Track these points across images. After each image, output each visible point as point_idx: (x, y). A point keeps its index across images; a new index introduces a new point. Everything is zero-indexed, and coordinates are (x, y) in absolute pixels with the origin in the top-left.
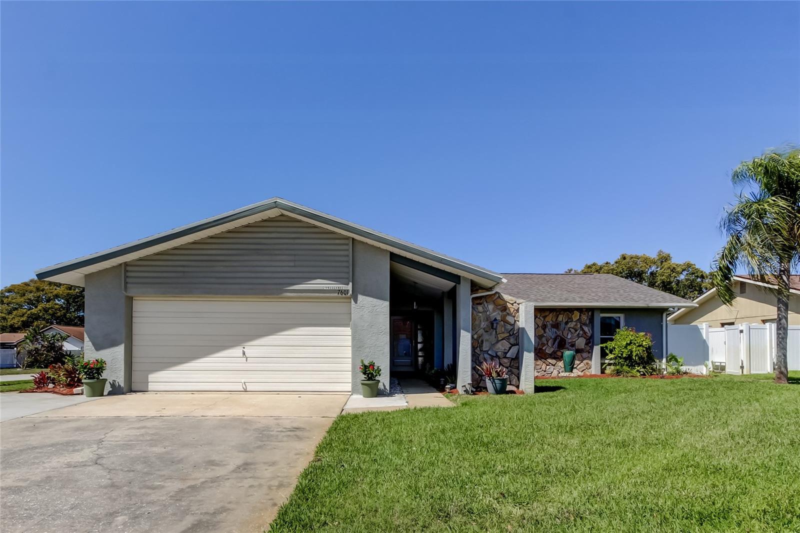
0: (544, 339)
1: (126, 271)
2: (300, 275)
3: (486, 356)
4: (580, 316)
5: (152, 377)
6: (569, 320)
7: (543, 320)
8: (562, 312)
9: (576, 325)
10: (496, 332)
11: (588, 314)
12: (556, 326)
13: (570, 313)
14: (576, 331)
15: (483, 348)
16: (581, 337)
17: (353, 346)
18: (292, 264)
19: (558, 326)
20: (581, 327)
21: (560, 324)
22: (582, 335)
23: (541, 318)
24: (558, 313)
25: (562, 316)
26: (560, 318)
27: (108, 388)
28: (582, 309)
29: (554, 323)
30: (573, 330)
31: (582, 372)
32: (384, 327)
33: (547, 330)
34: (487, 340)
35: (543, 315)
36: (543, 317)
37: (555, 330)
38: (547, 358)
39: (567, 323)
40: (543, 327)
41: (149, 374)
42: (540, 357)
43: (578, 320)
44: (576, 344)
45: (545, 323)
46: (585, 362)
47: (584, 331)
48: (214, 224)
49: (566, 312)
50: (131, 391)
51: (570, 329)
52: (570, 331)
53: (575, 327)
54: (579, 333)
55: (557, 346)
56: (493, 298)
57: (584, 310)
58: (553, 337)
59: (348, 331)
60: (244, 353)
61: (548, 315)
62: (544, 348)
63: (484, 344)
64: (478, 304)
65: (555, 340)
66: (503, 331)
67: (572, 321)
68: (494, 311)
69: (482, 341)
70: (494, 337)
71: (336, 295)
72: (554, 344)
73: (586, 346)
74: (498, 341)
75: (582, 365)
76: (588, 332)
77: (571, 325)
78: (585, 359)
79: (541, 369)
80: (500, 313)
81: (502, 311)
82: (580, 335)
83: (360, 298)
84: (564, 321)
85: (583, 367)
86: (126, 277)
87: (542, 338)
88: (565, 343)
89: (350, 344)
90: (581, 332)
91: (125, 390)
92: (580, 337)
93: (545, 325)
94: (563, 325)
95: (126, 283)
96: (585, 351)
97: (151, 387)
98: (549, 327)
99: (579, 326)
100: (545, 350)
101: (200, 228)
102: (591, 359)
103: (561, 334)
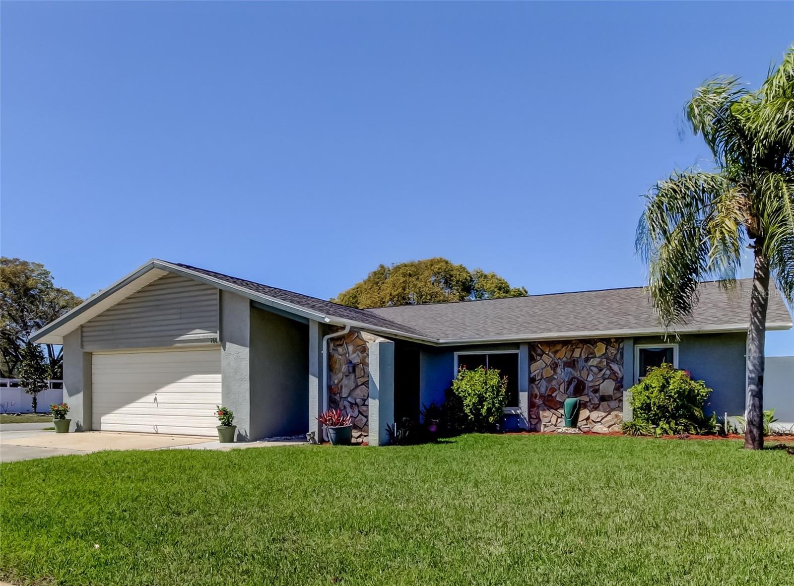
0: (554, 383)
1: (82, 332)
2: (183, 326)
3: (346, 403)
4: (606, 349)
5: (104, 419)
6: (590, 356)
7: (553, 356)
8: (580, 345)
9: (601, 362)
10: (355, 376)
11: (619, 346)
12: (572, 364)
13: (592, 345)
14: (601, 370)
15: (343, 394)
16: (608, 379)
17: (223, 393)
18: (178, 316)
19: (574, 364)
20: (608, 364)
21: (578, 362)
22: (610, 375)
23: (550, 354)
24: (574, 347)
25: (580, 350)
26: (577, 354)
27: (72, 426)
28: (610, 339)
29: (569, 360)
30: (595, 370)
31: (609, 427)
32: (245, 374)
33: (559, 370)
34: (346, 386)
35: (554, 350)
36: (553, 353)
37: (570, 370)
38: (558, 409)
39: (587, 360)
40: (553, 366)
41: (102, 416)
42: (549, 406)
43: (604, 354)
44: (600, 388)
45: (557, 361)
46: (614, 413)
47: (613, 370)
48: (118, 287)
49: (586, 344)
50: (91, 430)
51: (592, 368)
52: (592, 371)
53: (599, 365)
54: (604, 374)
55: (572, 392)
56: (352, 338)
57: (613, 340)
58: (567, 380)
59: (218, 377)
60: (156, 399)
61: (560, 350)
62: (554, 395)
63: (343, 390)
64: (338, 345)
65: (570, 383)
66: (362, 375)
67: (595, 357)
68: (354, 352)
69: (341, 387)
70: (353, 381)
71: (210, 343)
72: (568, 388)
73: (615, 392)
74: (357, 386)
75: (609, 418)
76: (619, 372)
77: (593, 362)
78: (613, 410)
79: (550, 422)
80: (360, 354)
81: (361, 352)
82: (607, 377)
83: (228, 345)
84: (583, 357)
85: (610, 421)
86: (82, 337)
87: (551, 381)
88: (584, 388)
89: (220, 390)
90: (608, 372)
91: (84, 429)
92: (606, 379)
93: (555, 363)
94: (581, 363)
95: (82, 342)
96: (614, 399)
97: (103, 427)
98: (561, 365)
99: (605, 363)
100: (556, 396)
101: (109, 293)
102: (621, 410)
103: (579, 375)
